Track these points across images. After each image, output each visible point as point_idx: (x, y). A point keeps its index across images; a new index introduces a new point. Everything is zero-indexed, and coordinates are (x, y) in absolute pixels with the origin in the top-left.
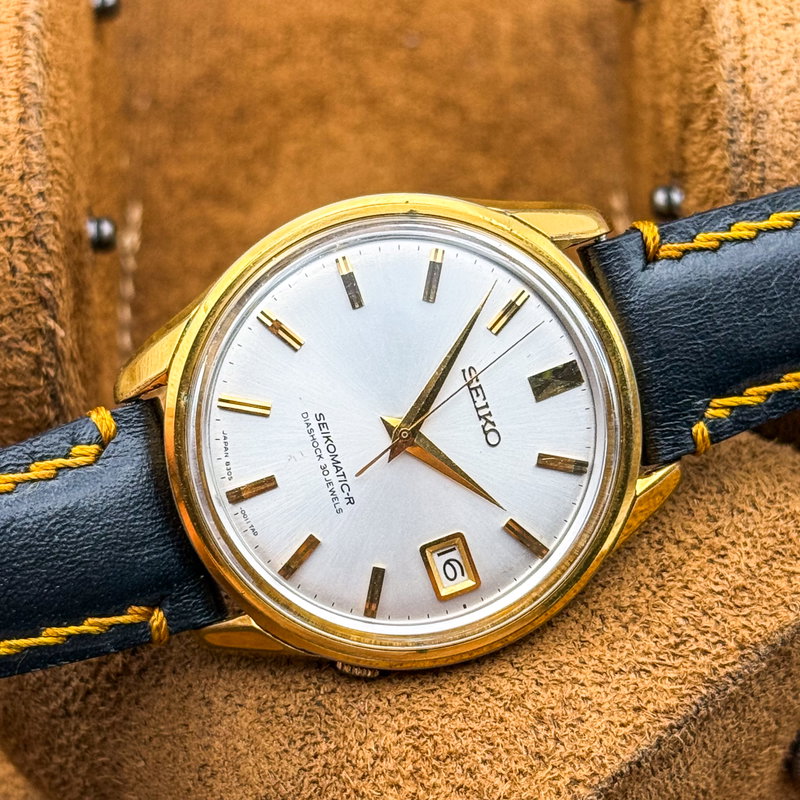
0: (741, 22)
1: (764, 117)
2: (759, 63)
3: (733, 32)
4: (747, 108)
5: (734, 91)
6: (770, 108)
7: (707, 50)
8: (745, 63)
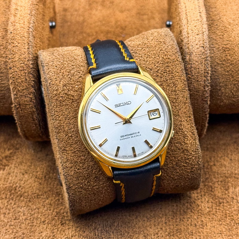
0: (188, 34)
1: (192, 54)
2: (191, 42)
3: (186, 36)
4: (188, 52)
5: (186, 48)
6: (193, 52)
7: (181, 39)
8: (189, 42)
